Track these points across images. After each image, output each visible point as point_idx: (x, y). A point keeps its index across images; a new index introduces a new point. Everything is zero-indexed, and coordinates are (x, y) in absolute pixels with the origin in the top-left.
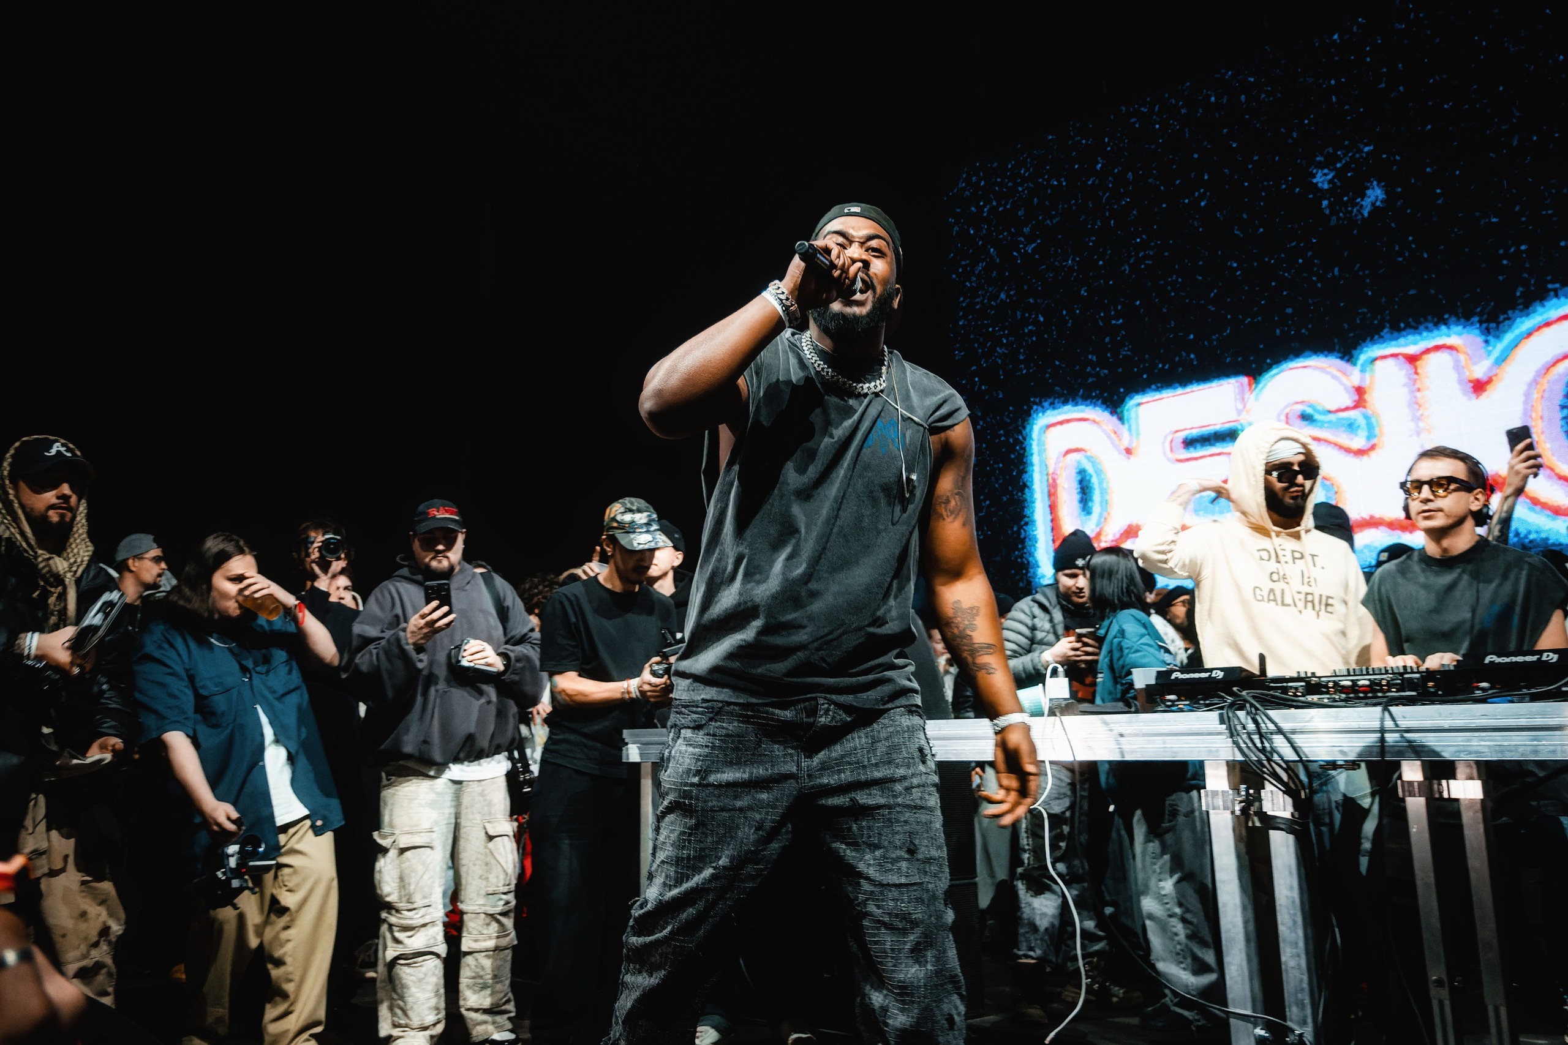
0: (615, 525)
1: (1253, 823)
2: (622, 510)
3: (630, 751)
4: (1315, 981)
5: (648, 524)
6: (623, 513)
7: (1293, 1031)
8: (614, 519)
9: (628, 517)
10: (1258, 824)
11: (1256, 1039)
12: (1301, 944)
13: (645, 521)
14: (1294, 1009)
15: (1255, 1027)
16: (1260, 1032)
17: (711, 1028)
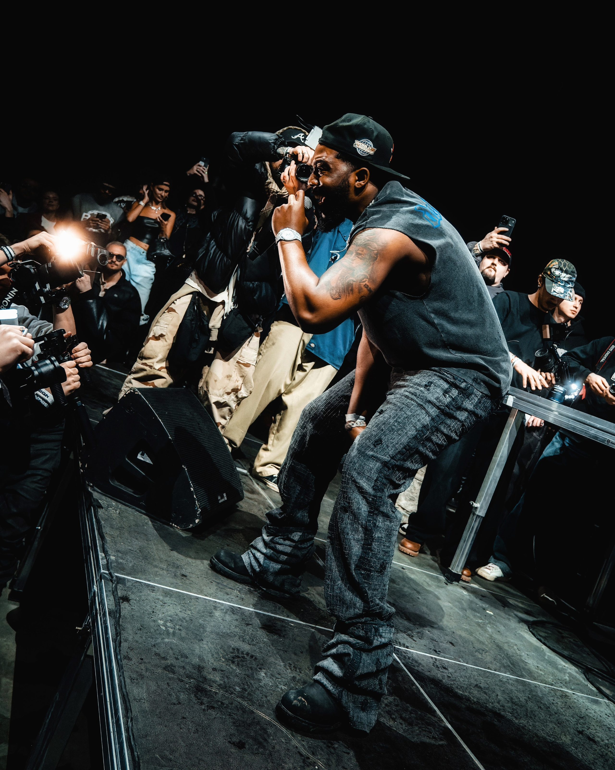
0: (549, 273)
2: (557, 267)
3: (508, 399)
5: (567, 282)
6: (556, 269)
8: (550, 269)
9: (557, 273)
13: (566, 279)
17: (498, 568)
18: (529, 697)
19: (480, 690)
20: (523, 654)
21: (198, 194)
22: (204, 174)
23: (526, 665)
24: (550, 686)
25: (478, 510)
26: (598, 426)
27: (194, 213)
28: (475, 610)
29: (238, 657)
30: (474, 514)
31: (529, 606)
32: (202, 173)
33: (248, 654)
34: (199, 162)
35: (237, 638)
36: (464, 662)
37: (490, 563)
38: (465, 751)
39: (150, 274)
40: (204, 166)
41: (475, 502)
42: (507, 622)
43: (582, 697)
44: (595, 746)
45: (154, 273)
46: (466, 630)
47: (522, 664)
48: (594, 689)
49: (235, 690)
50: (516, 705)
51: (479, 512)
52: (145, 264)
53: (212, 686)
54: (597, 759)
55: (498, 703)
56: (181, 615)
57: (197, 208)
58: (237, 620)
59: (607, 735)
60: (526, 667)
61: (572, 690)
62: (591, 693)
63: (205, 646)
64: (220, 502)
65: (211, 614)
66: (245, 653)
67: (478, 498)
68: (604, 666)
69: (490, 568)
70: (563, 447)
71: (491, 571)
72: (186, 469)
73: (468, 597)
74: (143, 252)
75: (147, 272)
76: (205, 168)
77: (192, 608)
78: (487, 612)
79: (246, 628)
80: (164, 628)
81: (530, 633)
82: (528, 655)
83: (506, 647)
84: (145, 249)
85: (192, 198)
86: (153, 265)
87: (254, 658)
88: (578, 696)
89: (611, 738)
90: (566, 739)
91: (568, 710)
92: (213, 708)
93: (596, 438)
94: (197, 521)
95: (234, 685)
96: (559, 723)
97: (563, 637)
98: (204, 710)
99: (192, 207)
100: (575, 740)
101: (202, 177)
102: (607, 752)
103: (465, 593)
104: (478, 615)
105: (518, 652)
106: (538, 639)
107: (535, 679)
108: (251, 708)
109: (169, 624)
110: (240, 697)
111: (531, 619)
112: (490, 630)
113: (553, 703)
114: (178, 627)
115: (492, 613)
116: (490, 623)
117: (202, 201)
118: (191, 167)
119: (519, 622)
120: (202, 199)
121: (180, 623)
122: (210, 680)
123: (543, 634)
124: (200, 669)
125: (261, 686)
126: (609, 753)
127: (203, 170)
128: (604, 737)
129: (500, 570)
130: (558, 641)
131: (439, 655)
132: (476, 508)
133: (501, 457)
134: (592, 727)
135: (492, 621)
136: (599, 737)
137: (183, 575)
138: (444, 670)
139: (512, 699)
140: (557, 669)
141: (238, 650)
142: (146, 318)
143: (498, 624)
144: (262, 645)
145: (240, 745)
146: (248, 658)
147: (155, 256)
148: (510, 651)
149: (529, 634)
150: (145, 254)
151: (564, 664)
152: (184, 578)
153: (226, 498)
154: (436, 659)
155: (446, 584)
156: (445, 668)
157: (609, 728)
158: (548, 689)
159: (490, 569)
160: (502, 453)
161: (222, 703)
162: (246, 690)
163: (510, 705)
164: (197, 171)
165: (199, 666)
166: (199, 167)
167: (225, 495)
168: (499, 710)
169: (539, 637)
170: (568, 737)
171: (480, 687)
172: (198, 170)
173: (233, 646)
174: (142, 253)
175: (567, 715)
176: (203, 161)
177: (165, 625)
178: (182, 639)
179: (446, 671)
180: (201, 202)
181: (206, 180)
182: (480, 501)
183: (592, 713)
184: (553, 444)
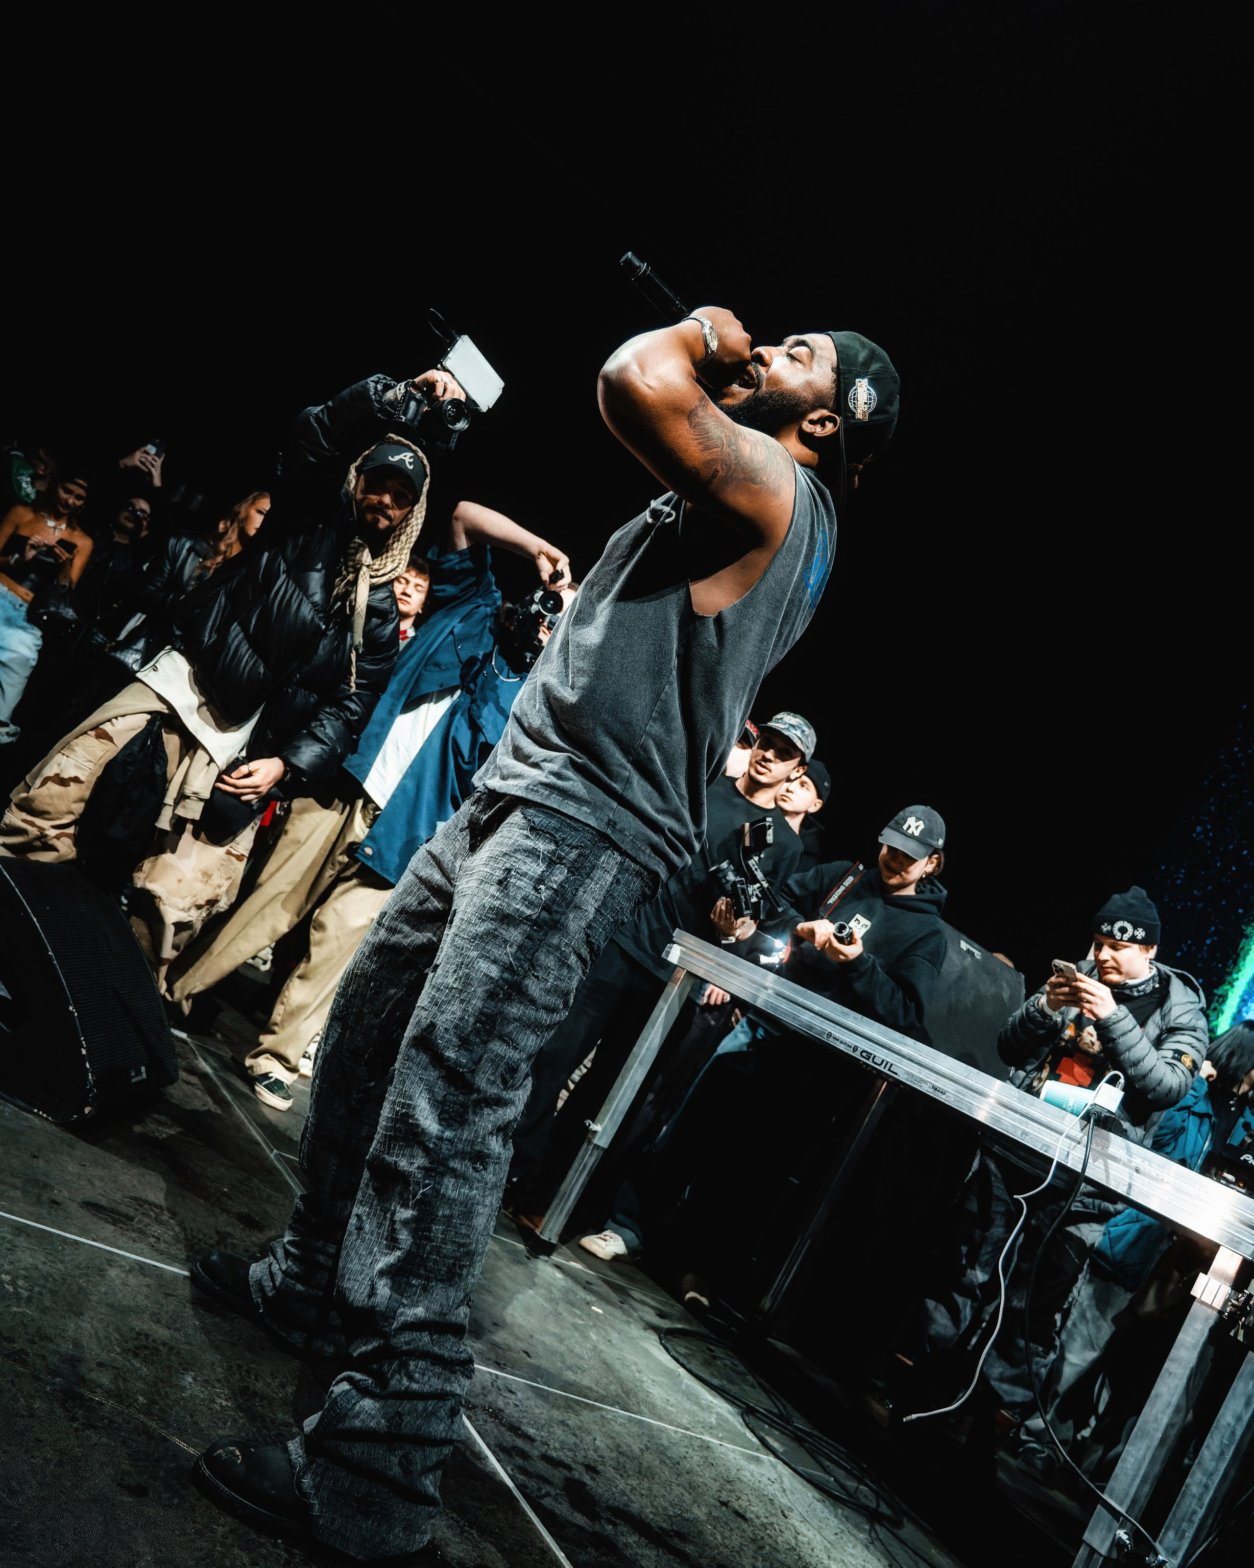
1: (1236, 1334)
3: (672, 951)
4: (1210, 1522)
7: (1156, 1554)
10: (1240, 1338)
11: (1114, 1538)
12: (1217, 1479)
14: (1171, 1534)
15: (1120, 1528)
16: (1122, 1534)
17: (620, 1239)
18: (646, 1445)
19: (566, 1428)
20: (645, 1379)
21: (137, 507)
22: (153, 470)
23: (647, 1396)
24: (683, 1431)
25: (599, 1135)
26: (816, 1008)
27: (126, 542)
28: (573, 1305)
29: (146, 1348)
30: (590, 1142)
31: (664, 1304)
32: (150, 467)
33: (164, 1344)
34: (146, 445)
35: (146, 1316)
36: (545, 1384)
37: (606, 1229)
38: (530, 1522)
39: (30, 649)
40: (156, 454)
41: (593, 1122)
42: (626, 1327)
43: (734, 1451)
44: (745, 1526)
45: (39, 648)
46: (554, 1335)
47: (641, 1395)
48: (755, 1440)
49: (136, 1400)
50: (624, 1455)
51: (599, 1139)
52: (23, 628)
53: (95, 1392)
54: (745, 1546)
55: (595, 1451)
56: (46, 1269)
57: (133, 534)
58: (148, 1286)
59: (766, 1510)
60: (648, 1400)
61: (721, 1439)
62: (748, 1445)
63: (85, 1325)
64: (133, 1081)
65: (101, 1273)
66: (159, 1342)
67: (600, 1116)
68: (775, 1404)
69: (606, 1238)
70: (754, 1042)
71: (607, 1243)
72: (76, 1014)
73: (563, 1283)
74: (21, 606)
75: (23, 643)
76: (156, 458)
77: (67, 1258)
78: (594, 1308)
79: (163, 1301)
80: (11, 1289)
81: (661, 1347)
82: (653, 1381)
83: (618, 1366)
84: (23, 599)
85: (126, 514)
86: (39, 633)
87: (174, 1351)
88: (728, 1449)
89: (772, 1515)
90: (700, 1513)
91: (708, 1470)
92: (94, 1427)
93: (811, 1028)
94: (87, 1110)
95: (135, 1394)
96: (692, 1487)
97: (714, 1357)
98: (76, 1430)
99: (123, 530)
100: (715, 1514)
101: (150, 474)
102: (762, 1535)
103: (559, 1275)
104: (578, 1312)
105: (637, 1375)
106: (673, 1357)
107: (660, 1419)
108: (164, 1433)
109: (20, 1283)
110: (144, 1414)
111: (665, 1324)
112: (594, 1337)
113: (685, 1457)
114: (37, 1289)
115: (601, 1311)
116: (595, 1326)
117: (145, 523)
118: (131, 452)
119: (645, 1329)
120: (145, 519)
121: (41, 1282)
122: (92, 1381)
123: (683, 1351)
124: (74, 1361)
125: (183, 1399)
126: (766, 1537)
127: (154, 462)
128: (761, 1512)
129: (623, 1243)
130: (706, 1363)
131: (502, 1370)
132: (595, 1132)
133: (648, 1049)
134: (744, 1497)
135: (599, 1324)
136: (753, 1512)
137: (54, 1202)
138: (509, 1395)
139: (619, 1446)
140: (698, 1404)
141: (147, 1336)
142: (14, 731)
143: (608, 1328)
144: (190, 1331)
145: (139, 1492)
146: (164, 1351)
147: (45, 618)
148: (625, 1373)
149: (660, 1350)
150: (24, 609)
151: (710, 1398)
152: (54, 1206)
153: (144, 1076)
154: (497, 1376)
155: (529, 1259)
156: (511, 1391)
157: (771, 1500)
158: (680, 1435)
159: (606, 1240)
160: (650, 1044)
161: (112, 1422)
162: (156, 1403)
163: (614, 1455)
164: (141, 462)
165: (73, 1357)
166: (145, 455)
167: (143, 1069)
168: (595, 1461)
169: (676, 1355)
170: (703, 1509)
171: (568, 1426)
172: (142, 459)
173: (137, 1329)
174: (17, 606)
175: (706, 1477)
176: (154, 444)
177: (13, 1283)
178: (44, 1310)
179: (513, 1397)
180: (142, 524)
181: (157, 481)
182: (603, 1121)
183: (746, 1475)
184: (736, 1036)
